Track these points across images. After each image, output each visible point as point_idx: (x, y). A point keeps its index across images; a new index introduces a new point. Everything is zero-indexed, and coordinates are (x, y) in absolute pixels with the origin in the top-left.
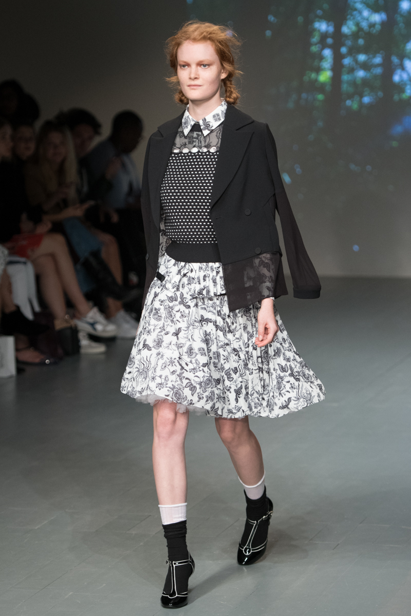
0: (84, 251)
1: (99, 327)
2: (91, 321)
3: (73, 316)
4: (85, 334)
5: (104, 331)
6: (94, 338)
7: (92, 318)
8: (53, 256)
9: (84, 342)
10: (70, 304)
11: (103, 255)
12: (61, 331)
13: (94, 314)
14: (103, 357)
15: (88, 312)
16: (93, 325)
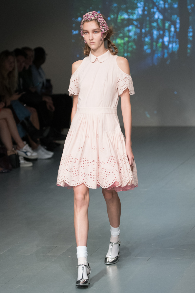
0: (21, 117)
1: (29, 154)
2: (25, 151)
3: (16, 149)
4: (22, 157)
5: (31, 156)
6: (27, 159)
7: (25, 149)
8: (6, 119)
9: (22, 161)
10: (14, 143)
11: (31, 119)
12: (10, 156)
13: (26, 148)
14: (31, 168)
15: (24, 146)
16: (26, 153)
